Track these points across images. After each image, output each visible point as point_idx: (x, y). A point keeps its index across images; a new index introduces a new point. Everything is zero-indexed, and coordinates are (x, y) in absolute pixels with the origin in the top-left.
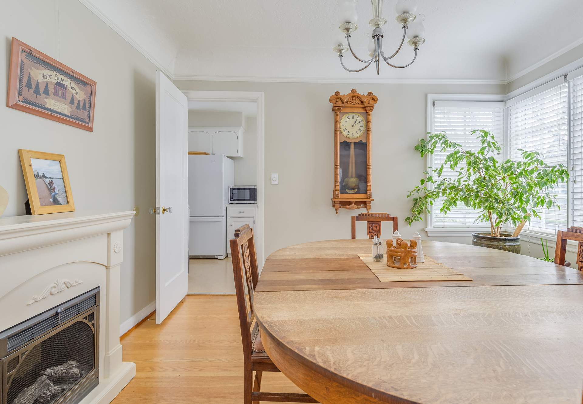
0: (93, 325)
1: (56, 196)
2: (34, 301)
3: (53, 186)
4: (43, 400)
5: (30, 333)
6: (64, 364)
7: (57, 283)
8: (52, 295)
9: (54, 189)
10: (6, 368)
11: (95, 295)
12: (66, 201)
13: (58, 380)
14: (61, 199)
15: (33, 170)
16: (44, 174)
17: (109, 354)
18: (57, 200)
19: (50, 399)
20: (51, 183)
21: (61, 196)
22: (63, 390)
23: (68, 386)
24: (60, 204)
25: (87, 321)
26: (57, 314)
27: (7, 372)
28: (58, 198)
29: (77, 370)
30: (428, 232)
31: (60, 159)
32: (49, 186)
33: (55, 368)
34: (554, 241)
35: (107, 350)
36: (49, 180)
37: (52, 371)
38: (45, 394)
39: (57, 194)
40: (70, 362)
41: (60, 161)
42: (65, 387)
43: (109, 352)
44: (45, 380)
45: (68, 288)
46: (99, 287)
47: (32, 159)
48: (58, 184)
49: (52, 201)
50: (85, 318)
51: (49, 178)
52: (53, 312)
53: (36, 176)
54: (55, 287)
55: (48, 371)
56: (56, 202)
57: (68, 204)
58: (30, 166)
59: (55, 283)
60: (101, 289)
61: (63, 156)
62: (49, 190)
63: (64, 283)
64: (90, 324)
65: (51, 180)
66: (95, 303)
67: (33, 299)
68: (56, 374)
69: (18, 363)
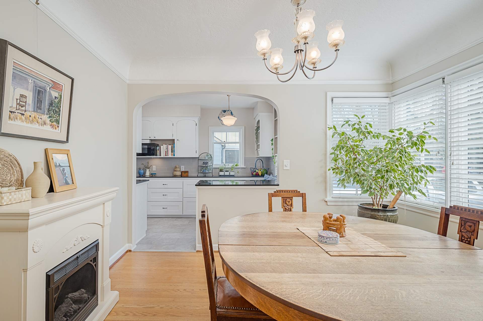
0: (95, 265)
1: (67, 178)
2: (66, 250)
3: (65, 172)
4: (69, 314)
5: (64, 271)
6: (78, 291)
7: (77, 238)
8: (75, 246)
9: (65, 174)
10: (54, 293)
11: (96, 245)
12: (72, 182)
13: (76, 301)
14: (70, 181)
15: (54, 162)
16: (59, 164)
17: (104, 285)
18: (67, 181)
19: (73, 313)
20: (64, 170)
21: (69, 178)
22: (80, 308)
23: (82, 305)
24: (69, 184)
25: (92, 263)
26: (77, 257)
27: (54, 295)
28: (68, 180)
29: (86, 295)
30: (327, 202)
31: (67, 153)
32: (63, 172)
33: (73, 293)
34: (439, 213)
35: (102, 282)
36: (62, 168)
37: (72, 295)
38: (70, 310)
39: (67, 177)
40: (82, 289)
41: (67, 154)
42: (80, 306)
43: (104, 284)
44: (69, 301)
45: (83, 241)
46: (98, 240)
47: (53, 155)
48: (67, 170)
49: (65, 182)
50: (91, 261)
51: (62, 167)
52: (75, 257)
53: (56, 166)
54: (76, 241)
55: (70, 295)
56: (67, 183)
57: (73, 184)
58: (52, 159)
59: (76, 238)
60: (99, 241)
61: (69, 150)
62: (63, 174)
63: (81, 238)
64: (94, 265)
65: (63, 168)
66: (96, 251)
67: (66, 249)
68: (75, 297)
69: (59, 290)
